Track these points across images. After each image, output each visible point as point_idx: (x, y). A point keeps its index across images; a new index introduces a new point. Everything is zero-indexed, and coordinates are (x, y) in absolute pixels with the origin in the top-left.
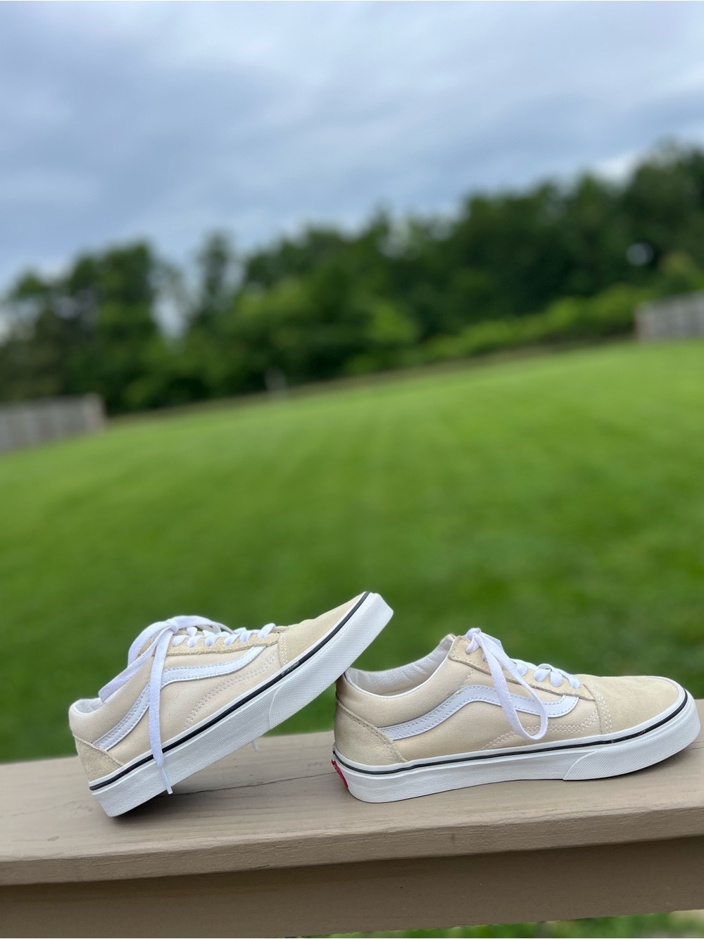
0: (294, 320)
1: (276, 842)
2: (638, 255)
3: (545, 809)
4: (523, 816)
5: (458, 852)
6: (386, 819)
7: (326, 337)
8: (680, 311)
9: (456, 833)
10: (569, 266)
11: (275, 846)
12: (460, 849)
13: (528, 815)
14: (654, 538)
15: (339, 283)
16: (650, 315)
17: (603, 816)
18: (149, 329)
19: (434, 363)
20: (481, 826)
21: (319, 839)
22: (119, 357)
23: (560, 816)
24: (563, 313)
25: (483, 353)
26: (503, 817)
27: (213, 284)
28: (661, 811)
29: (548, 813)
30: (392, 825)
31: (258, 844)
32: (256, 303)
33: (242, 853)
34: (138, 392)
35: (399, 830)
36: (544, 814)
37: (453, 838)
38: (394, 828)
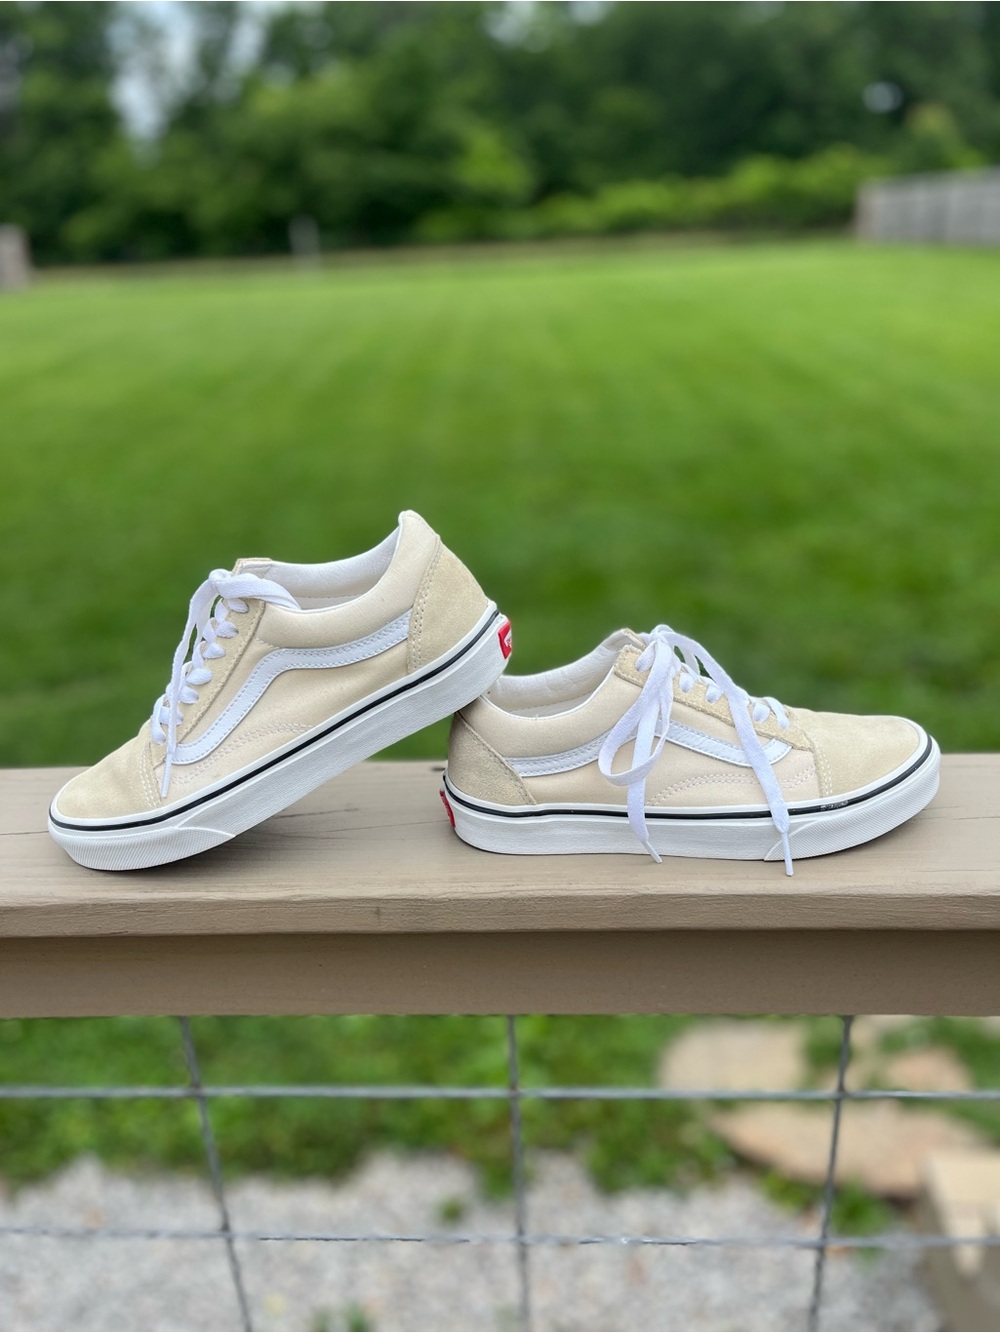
0: (337, 136)
1: (136, 904)
2: (880, 98)
3: (504, 884)
4: (473, 890)
5: (385, 930)
6: (292, 884)
7: (390, 171)
8: (921, 197)
9: (382, 905)
10: (777, 101)
11: (134, 909)
12: (385, 926)
13: (481, 890)
14: (815, 534)
15: (415, 79)
16: (880, 201)
17: (576, 897)
18: (105, 121)
19: (551, 236)
20: (417, 900)
21: (196, 903)
22: (55, 164)
23: (521, 893)
24: (754, 178)
25: (627, 229)
26: (447, 890)
27: (211, 58)
28: (652, 896)
29: (507, 889)
30: (297, 892)
31: (112, 905)
32: (278, 96)
33: (90, 915)
34: (84, 228)
35: (307, 898)
36: (501, 889)
37: (378, 912)
38: (299, 896)
